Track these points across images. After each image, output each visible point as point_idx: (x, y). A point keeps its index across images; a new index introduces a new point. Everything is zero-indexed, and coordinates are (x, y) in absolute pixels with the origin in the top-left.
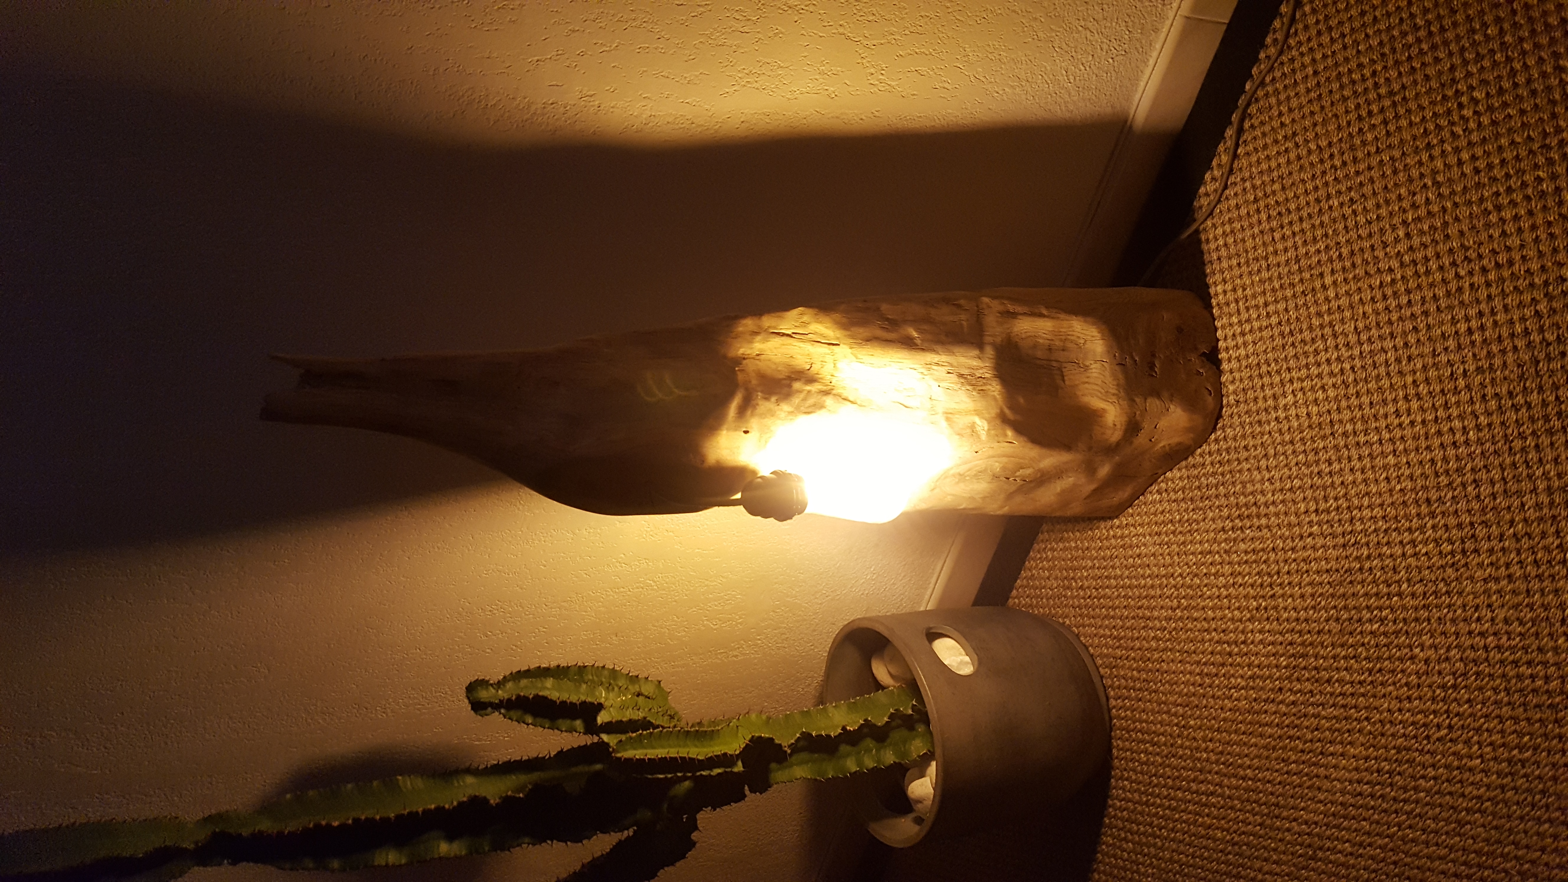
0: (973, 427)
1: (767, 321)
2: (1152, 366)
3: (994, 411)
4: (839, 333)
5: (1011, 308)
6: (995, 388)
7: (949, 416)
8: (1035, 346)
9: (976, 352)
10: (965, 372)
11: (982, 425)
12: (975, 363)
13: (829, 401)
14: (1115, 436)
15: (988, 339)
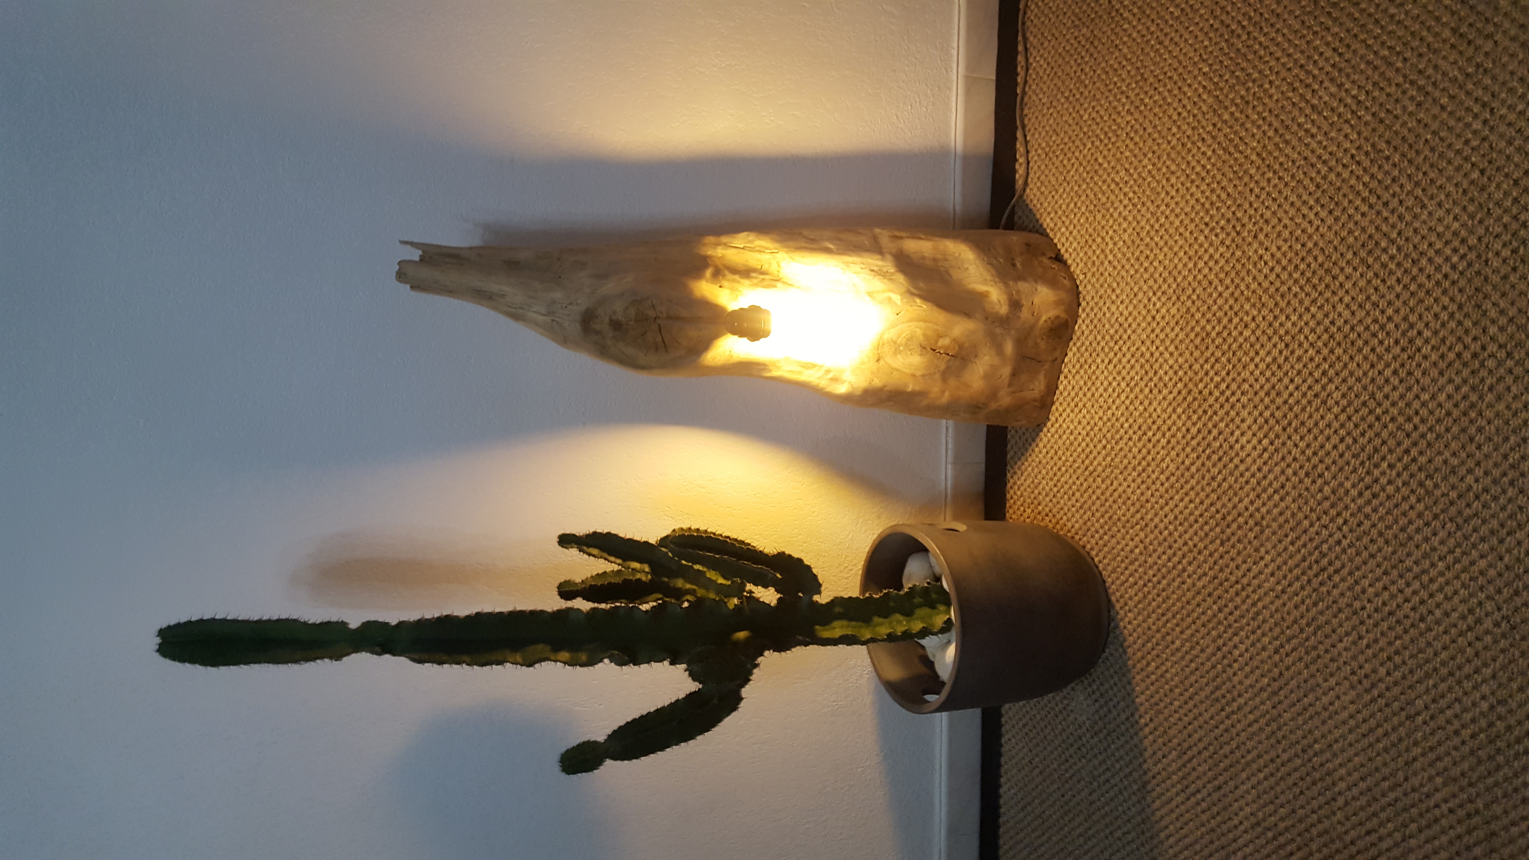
0: (890, 299)
1: (724, 239)
2: (1014, 265)
3: (903, 290)
4: (776, 245)
5: (897, 233)
6: (900, 278)
7: (870, 294)
8: (923, 258)
9: (879, 257)
10: (876, 269)
11: (897, 298)
12: (880, 263)
13: (779, 284)
14: (1004, 310)
15: (885, 250)
